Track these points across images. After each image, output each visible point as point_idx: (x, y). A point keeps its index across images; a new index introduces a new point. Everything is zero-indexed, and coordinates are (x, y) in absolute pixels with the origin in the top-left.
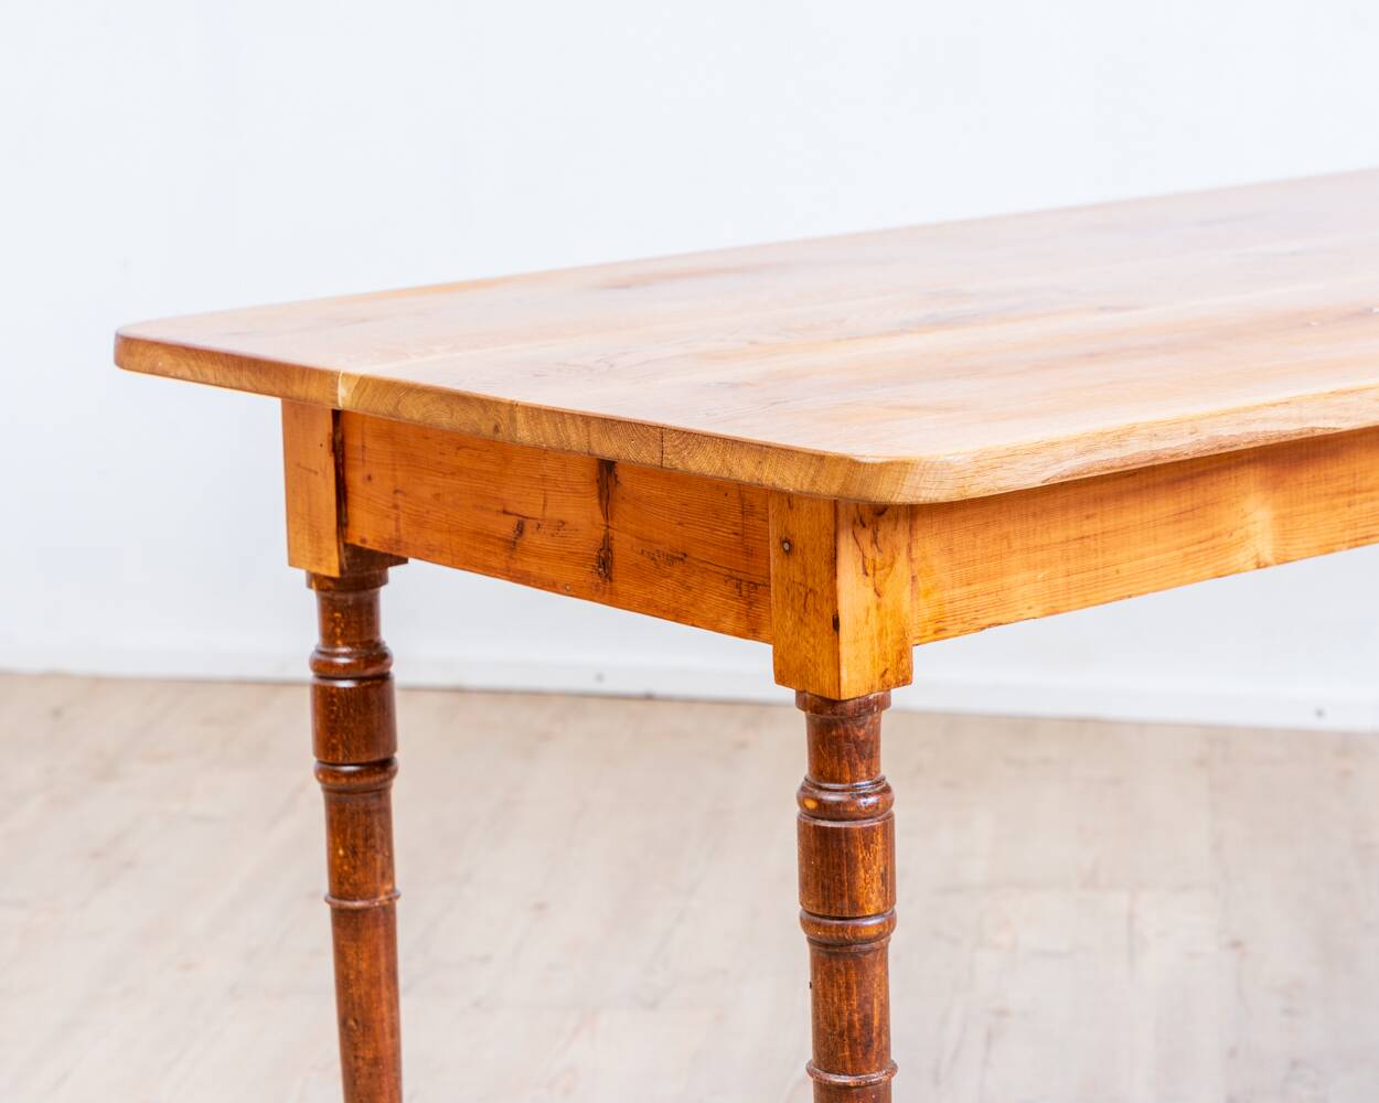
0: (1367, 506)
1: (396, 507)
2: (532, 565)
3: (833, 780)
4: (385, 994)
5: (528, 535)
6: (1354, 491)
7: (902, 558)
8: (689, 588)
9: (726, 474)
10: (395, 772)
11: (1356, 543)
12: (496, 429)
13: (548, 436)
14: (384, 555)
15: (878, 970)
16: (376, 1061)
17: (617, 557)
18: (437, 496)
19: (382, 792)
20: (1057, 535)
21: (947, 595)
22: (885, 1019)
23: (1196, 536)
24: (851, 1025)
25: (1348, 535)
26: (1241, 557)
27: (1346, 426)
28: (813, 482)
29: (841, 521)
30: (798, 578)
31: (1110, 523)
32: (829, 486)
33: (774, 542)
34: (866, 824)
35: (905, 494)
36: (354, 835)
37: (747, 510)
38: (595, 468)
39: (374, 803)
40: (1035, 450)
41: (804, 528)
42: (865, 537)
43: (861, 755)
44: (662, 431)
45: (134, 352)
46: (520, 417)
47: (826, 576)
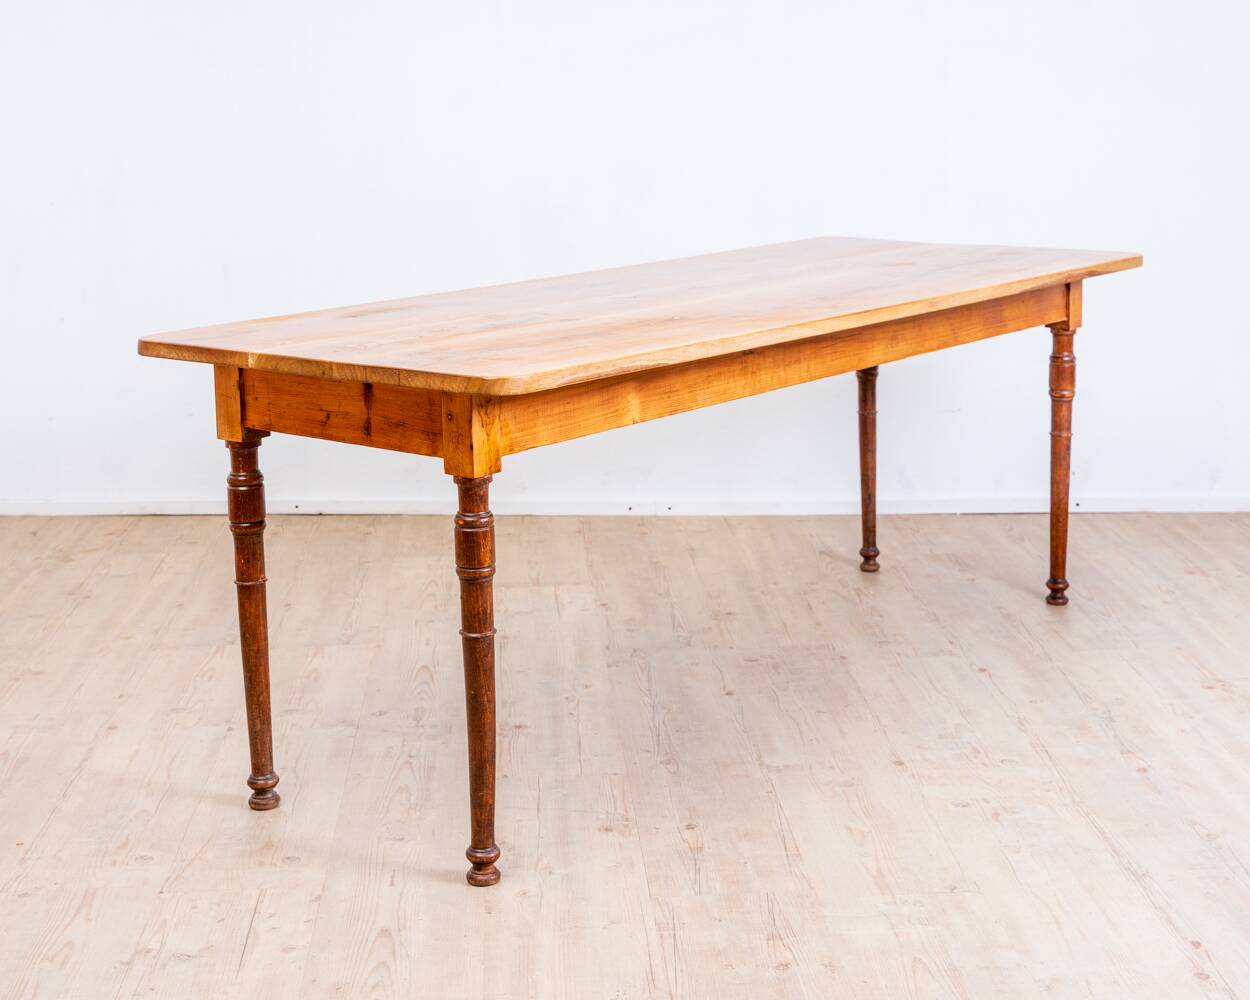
0: (676, 398)
1: (269, 410)
2: (333, 432)
3: (470, 512)
4: (262, 622)
5: (331, 419)
6: (670, 392)
7: (497, 420)
8: (405, 437)
9: (427, 387)
10: (265, 527)
11: (671, 413)
12: (324, 373)
13: (348, 375)
14: (262, 432)
15: (489, 590)
16: (258, 651)
17: (373, 425)
18: (289, 405)
19: (260, 535)
20: (556, 411)
21: (514, 435)
22: (492, 610)
23: (611, 410)
24: (479, 613)
25: (669, 410)
26: (628, 419)
27: (671, 363)
28: (466, 388)
29: (474, 405)
30: (455, 429)
31: (576, 406)
32: (473, 390)
33: (444, 416)
34: (484, 529)
35: (505, 391)
36: (248, 554)
37: (431, 403)
38: (362, 388)
39: (256, 539)
40: (554, 373)
41: (457, 408)
42: (483, 412)
43: (481, 502)
44: (400, 371)
45: (147, 348)
46: (334, 368)
47: (467, 428)
